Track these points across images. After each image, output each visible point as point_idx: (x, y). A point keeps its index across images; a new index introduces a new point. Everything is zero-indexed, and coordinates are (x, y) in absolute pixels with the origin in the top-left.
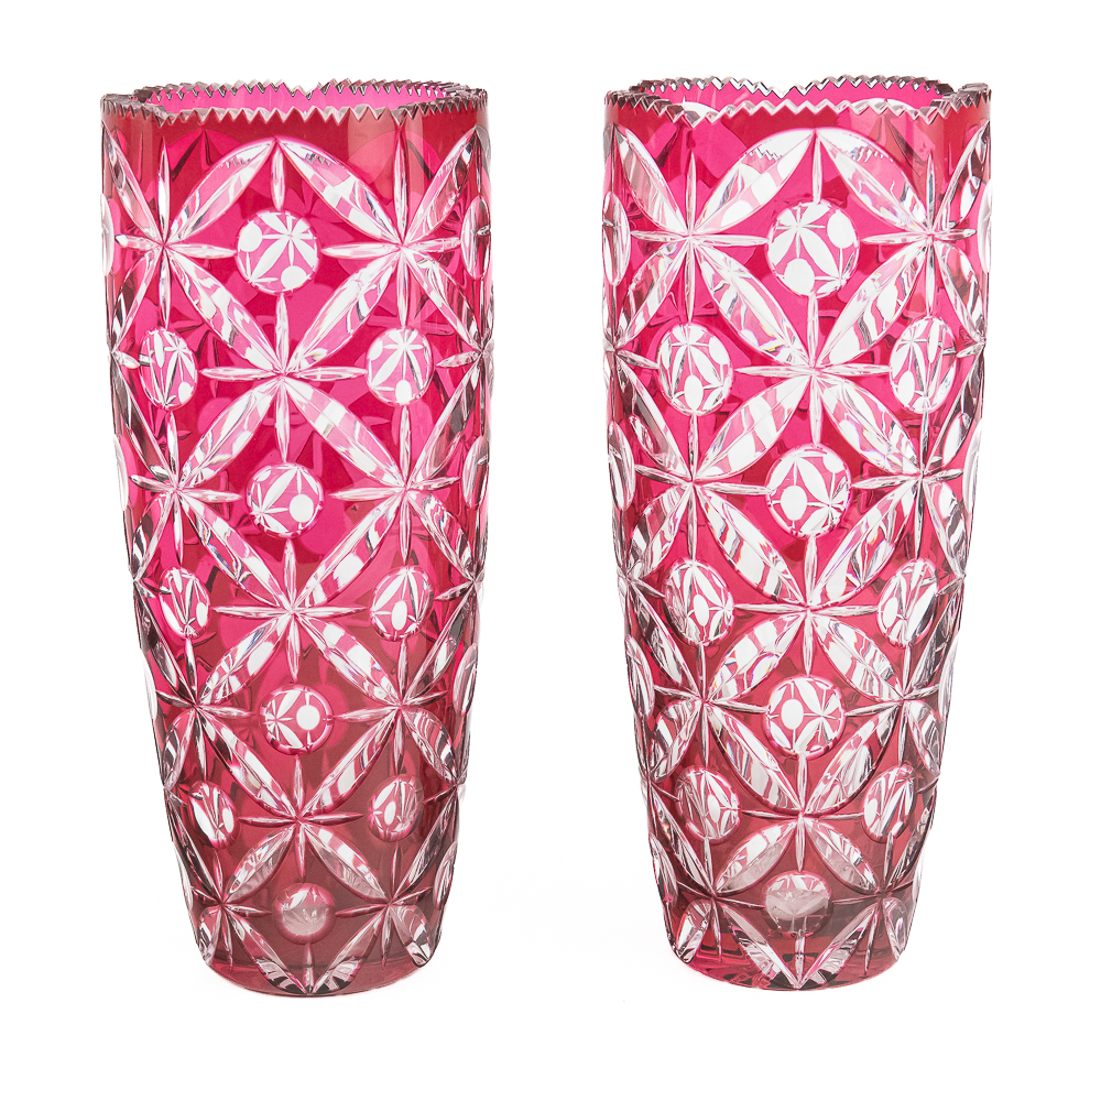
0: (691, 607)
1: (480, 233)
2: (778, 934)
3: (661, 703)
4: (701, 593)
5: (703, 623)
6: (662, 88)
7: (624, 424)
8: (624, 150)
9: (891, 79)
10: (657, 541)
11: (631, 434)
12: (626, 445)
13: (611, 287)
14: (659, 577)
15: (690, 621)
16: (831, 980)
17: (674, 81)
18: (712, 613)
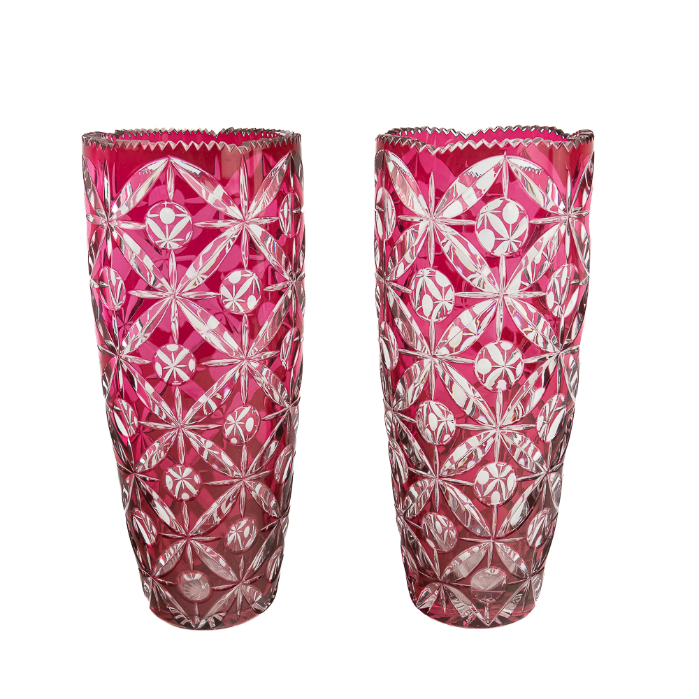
0: (427, 422)
1: (294, 211)
2: (476, 598)
3: (413, 478)
4: (433, 412)
5: (434, 430)
6: (406, 132)
7: (390, 322)
8: (391, 167)
9: (544, 127)
10: (410, 390)
11: (394, 327)
12: (391, 334)
13: (381, 242)
14: (411, 411)
15: (427, 430)
16: (505, 621)
17: (412, 129)
18: (439, 423)
